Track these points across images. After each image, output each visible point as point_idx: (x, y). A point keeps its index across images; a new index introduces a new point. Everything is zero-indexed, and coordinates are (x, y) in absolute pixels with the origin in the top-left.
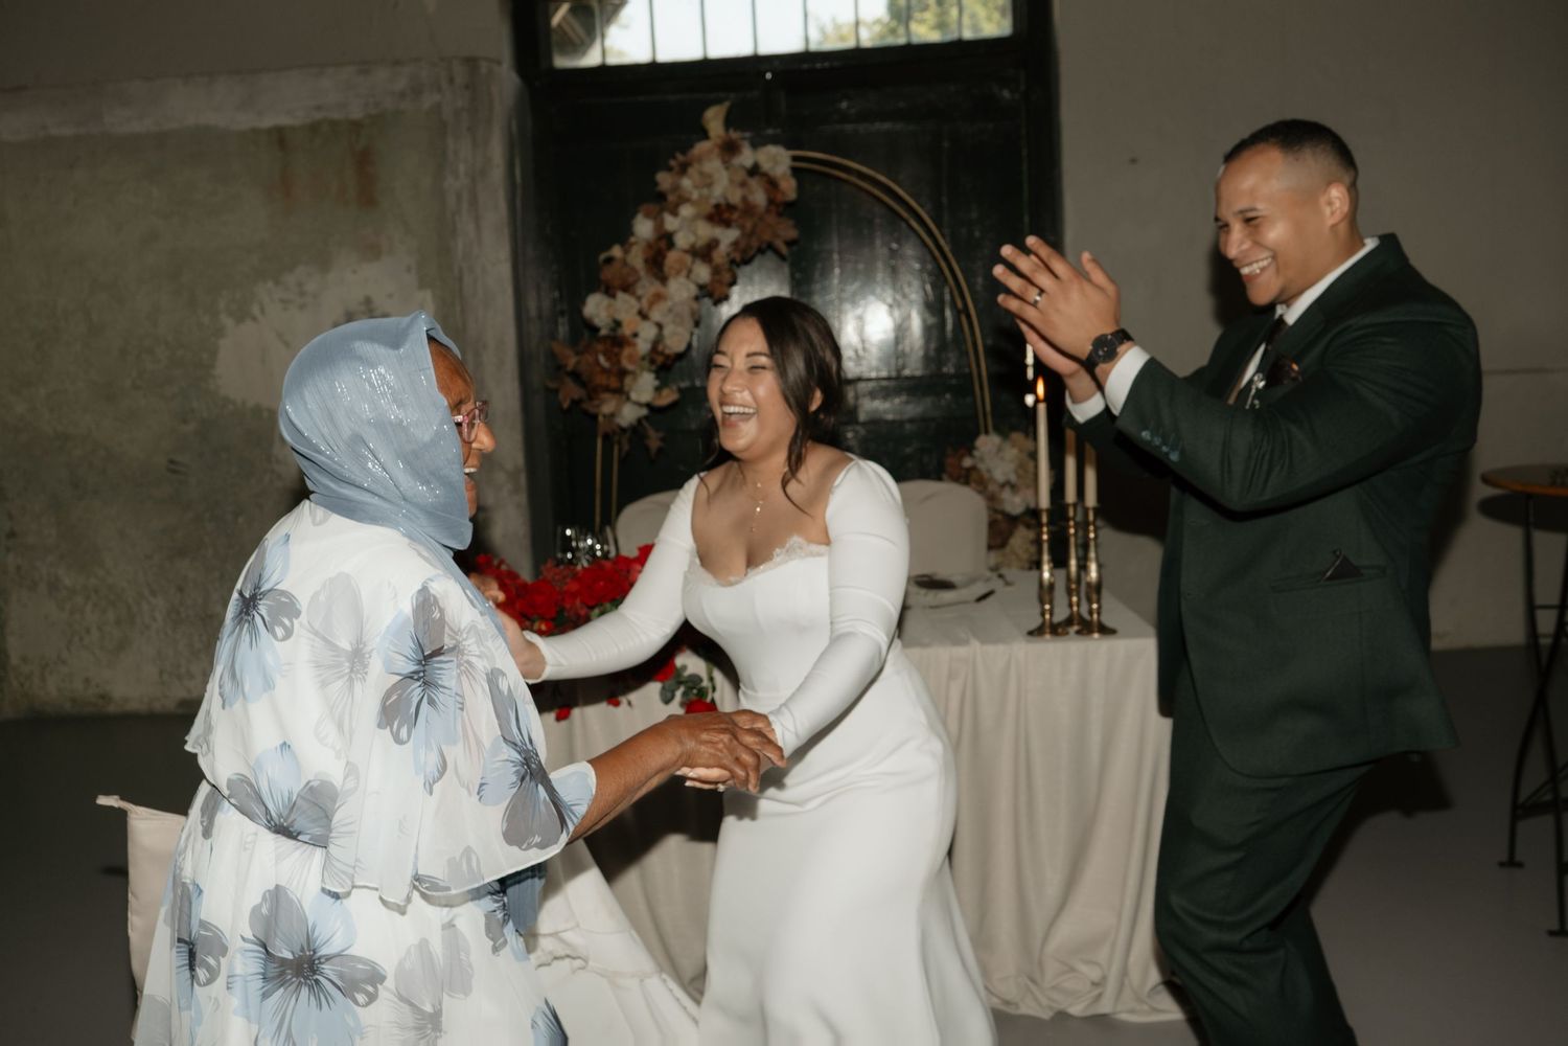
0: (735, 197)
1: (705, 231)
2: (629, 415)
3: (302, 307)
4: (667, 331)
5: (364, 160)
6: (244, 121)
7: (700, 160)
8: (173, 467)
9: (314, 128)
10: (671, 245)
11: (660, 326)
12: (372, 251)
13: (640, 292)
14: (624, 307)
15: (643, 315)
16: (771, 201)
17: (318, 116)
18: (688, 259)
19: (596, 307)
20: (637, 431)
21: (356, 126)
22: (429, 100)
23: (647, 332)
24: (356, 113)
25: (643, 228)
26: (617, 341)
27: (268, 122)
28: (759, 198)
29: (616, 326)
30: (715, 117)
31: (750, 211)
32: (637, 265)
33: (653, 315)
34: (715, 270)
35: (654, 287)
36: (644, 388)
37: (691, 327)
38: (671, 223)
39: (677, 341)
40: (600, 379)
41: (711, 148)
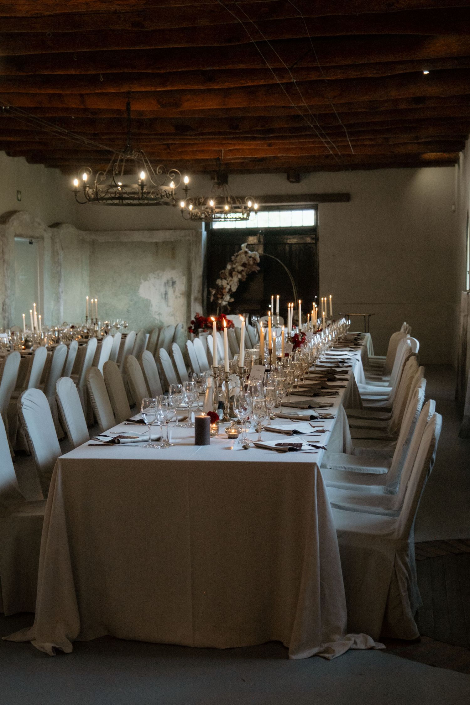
0: (247, 262)
1: (240, 268)
2: (224, 303)
3: (158, 279)
4: (232, 287)
5: (173, 249)
6: (150, 240)
7: (240, 254)
8: (128, 311)
9: (164, 242)
10: (234, 271)
11: (231, 286)
12: (173, 268)
13: (227, 279)
14: (224, 283)
15: (228, 284)
16: (254, 263)
17: (164, 240)
18: (237, 273)
19: (219, 282)
21: (172, 242)
22: (188, 237)
23: (228, 287)
24: (172, 240)
25: (229, 267)
26: (222, 288)
27: (154, 241)
28: (251, 262)
29: (223, 286)
30: (244, 246)
31: (249, 265)
32: (227, 274)
33: (230, 284)
34: (243, 276)
35: (230, 279)
36: (227, 298)
37: (237, 287)
38: (234, 266)
39: (234, 289)
40: (219, 296)
41: (243, 252)
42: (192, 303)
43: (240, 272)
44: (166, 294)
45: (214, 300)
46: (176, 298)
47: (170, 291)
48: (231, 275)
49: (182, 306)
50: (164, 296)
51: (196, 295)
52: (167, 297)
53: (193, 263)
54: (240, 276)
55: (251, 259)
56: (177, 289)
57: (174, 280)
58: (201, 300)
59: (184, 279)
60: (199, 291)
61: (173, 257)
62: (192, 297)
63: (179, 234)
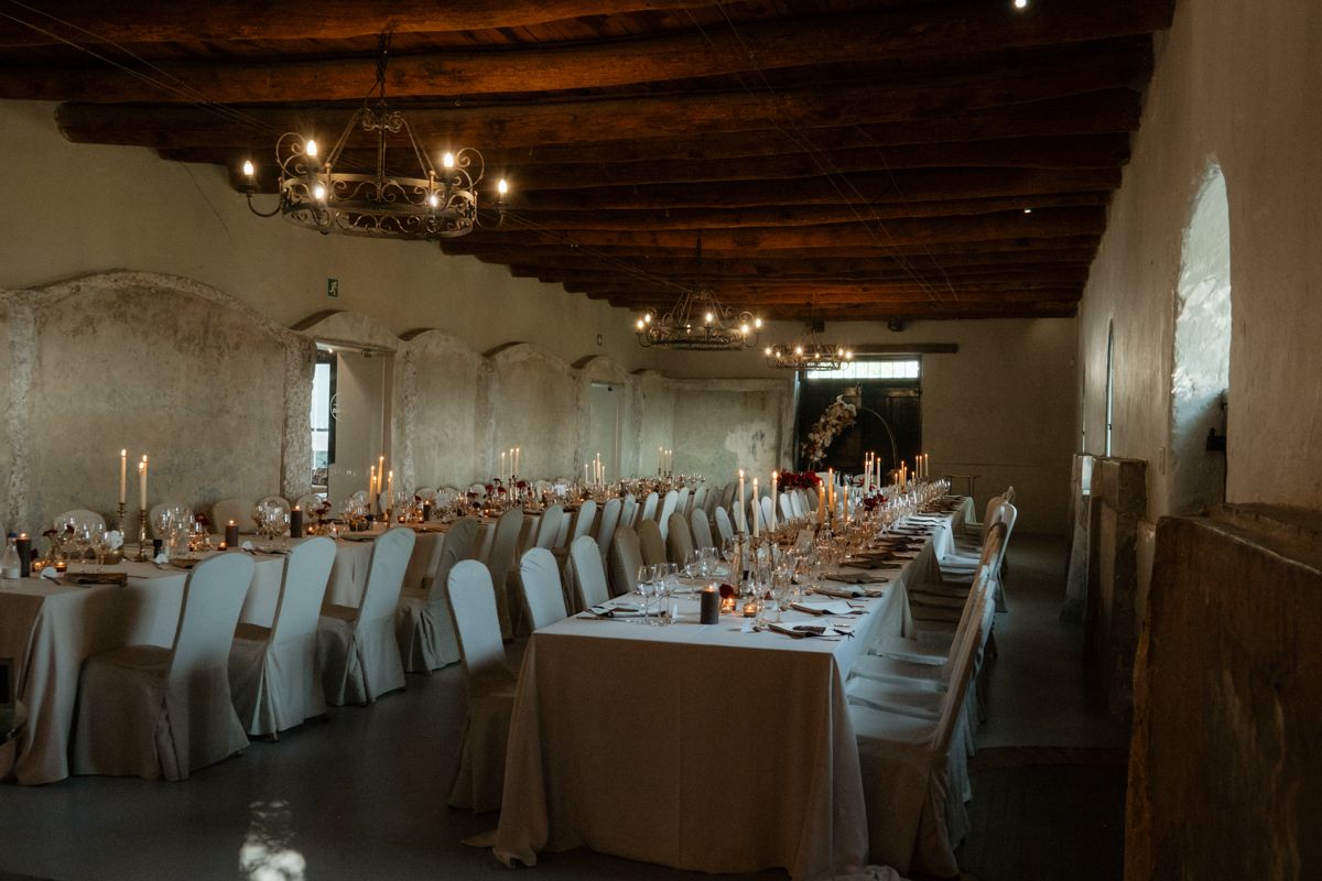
0: (841, 416)
1: (835, 422)
2: (816, 459)
3: (747, 431)
5: (763, 399)
6: (739, 389)
7: (835, 407)
8: (713, 465)
9: (752, 392)
10: (828, 425)
11: (824, 441)
12: (763, 420)
13: (820, 433)
14: (817, 436)
15: (820, 439)
16: (850, 417)
17: (754, 390)
18: (831, 427)
19: (811, 436)
20: (817, 463)
21: (762, 392)
22: (779, 388)
23: (821, 442)
24: (763, 389)
25: (822, 420)
26: (815, 443)
27: (744, 390)
28: (847, 416)
29: (815, 440)
30: (840, 398)
31: (845, 419)
32: (820, 428)
33: (823, 439)
34: (837, 431)
35: (824, 433)
36: (820, 453)
37: (831, 442)
38: (828, 419)
39: (827, 444)
40: (810, 451)
41: (838, 405)
42: (782, 459)
43: (834, 426)
44: (754, 447)
45: (805, 456)
46: (765, 451)
47: (759, 444)
48: (824, 429)
49: (771, 461)
50: (751, 450)
51: (786, 449)
52: (754, 451)
53: (784, 415)
54: (834, 430)
55: (847, 413)
56: (766, 443)
57: (763, 434)
58: (791, 455)
59: (774, 432)
60: (789, 446)
61: (763, 408)
62: (782, 452)
63: (770, 383)
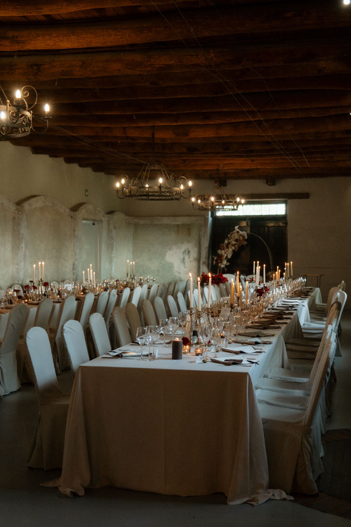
0: (238, 238)
1: (234, 242)
2: (223, 266)
3: (179, 249)
4: (228, 255)
5: (189, 229)
6: (174, 223)
8: (159, 270)
9: (183, 225)
10: (230, 244)
11: (227, 254)
12: (189, 242)
13: (225, 250)
14: (223, 252)
15: (225, 253)
16: (243, 239)
17: (183, 223)
18: (232, 246)
19: (219, 252)
20: (223, 268)
21: (188, 225)
23: (226, 255)
24: (189, 223)
25: (226, 242)
26: (221, 256)
27: (177, 223)
28: (241, 239)
29: (222, 254)
30: (237, 228)
31: (240, 240)
32: (225, 246)
33: (227, 253)
34: (235, 248)
35: (227, 249)
36: (225, 262)
37: (231, 255)
38: (230, 241)
39: (229, 256)
40: (219, 261)
41: (235, 232)
42: (201, 266)
43: (234, 245)
44: (184, 259)
45: (215, 264)
46: (191, 262)
47: (187, 257)
48: (227, 247)
49: (194, 267)
50: (182, 260)
51: (204, 260)
52: (184, 261)
53: (202, 239)
54: (233, 248)
55: (241, 237)
56: (191, 256)
57: (189, 250)
58: (207, 264)
59: (196, 250)
60: (206, 258)
61: (189, 234)
62: (201, 262)
63: (193, 219)
